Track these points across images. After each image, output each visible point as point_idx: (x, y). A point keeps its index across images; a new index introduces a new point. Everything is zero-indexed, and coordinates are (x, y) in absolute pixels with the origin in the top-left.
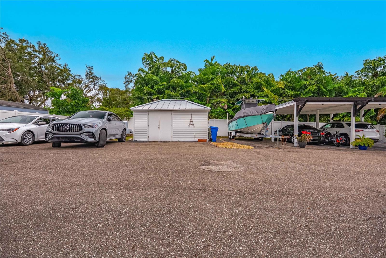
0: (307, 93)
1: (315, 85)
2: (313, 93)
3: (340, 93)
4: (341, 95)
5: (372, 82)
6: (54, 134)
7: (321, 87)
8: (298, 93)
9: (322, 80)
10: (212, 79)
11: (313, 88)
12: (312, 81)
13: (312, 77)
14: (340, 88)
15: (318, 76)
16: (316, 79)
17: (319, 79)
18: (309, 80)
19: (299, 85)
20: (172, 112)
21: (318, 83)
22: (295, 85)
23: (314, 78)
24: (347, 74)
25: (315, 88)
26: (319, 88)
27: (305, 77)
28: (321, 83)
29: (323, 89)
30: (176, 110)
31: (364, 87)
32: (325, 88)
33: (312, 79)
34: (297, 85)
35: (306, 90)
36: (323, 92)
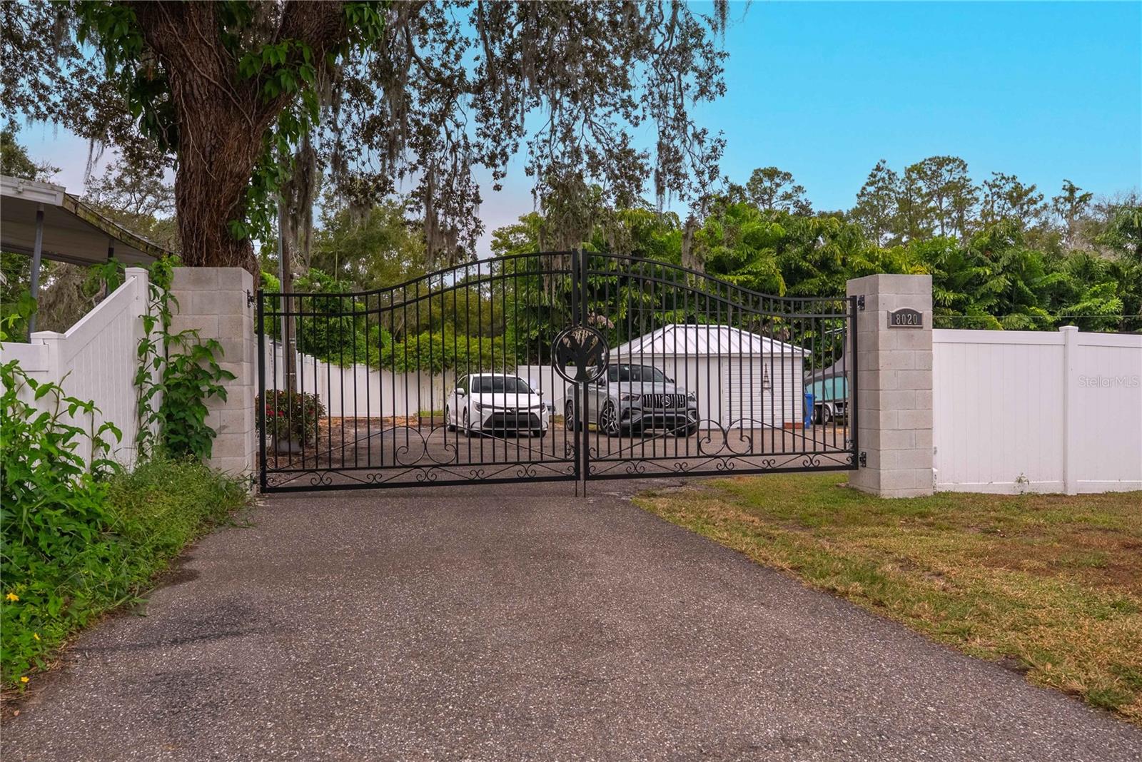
0: (983, 295)
1: (1003, 276)
2: (1000, 296)
3: (1063, 297)
4: (1063, 302)
5: (1134, 269)
6: (646, 412)
7: (1019, 282)
8: (963, 296)
9: (1019, 262)
10: (750, 258)
11: (1000, 284)
12: (995, 265)
13: (997, 254)
14: (1060, 283)
15: (1009, 253)
16: (1004, 261)
17: (1013, 260)
18: (989, 261)
19: (965, 276)
20: (724, 360)
21: (1009, 271)
22: (953, 275)
23: (1001, 257)
24: (1072, 190)
25: (1005, 286)
26: (1014, 282)
27: (980, 255)
28: (1016, 270)
29: (1024, 287)
31: (1116, 284)
32: (1027, 284)
33: (995, 260)
34: (962, 276)
35: (983, 289)
36: (1020, 292)
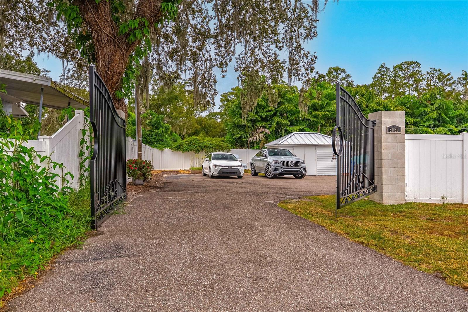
0: (427, 120)
1: (436, 111)
2: (434, 120)
3: (462, 120)
6: (284, 168)
7: (442, 114)
8: (418, 120)
9: (443, 105)
10: (327, 104)
11: (434, 115)
12: (432, 107)
13: (433, 102)
14: (460, 114)
15: (438, 102)
16: (436, 105)
17: (440, 105)
18: (429, 105)
19: (419, 112)
20: (317, 147)
21: (438, 109)
22: (414, 111)
23: (435, 103)
25: (436, 116)
26: (440, 114)
27: (425, 103)
28: (442, 109)
29: (445, 116)
30: (321, 145)
33: (432, 105)
34: (417, 112)
35: (427, 117)
36: (443, 118)
